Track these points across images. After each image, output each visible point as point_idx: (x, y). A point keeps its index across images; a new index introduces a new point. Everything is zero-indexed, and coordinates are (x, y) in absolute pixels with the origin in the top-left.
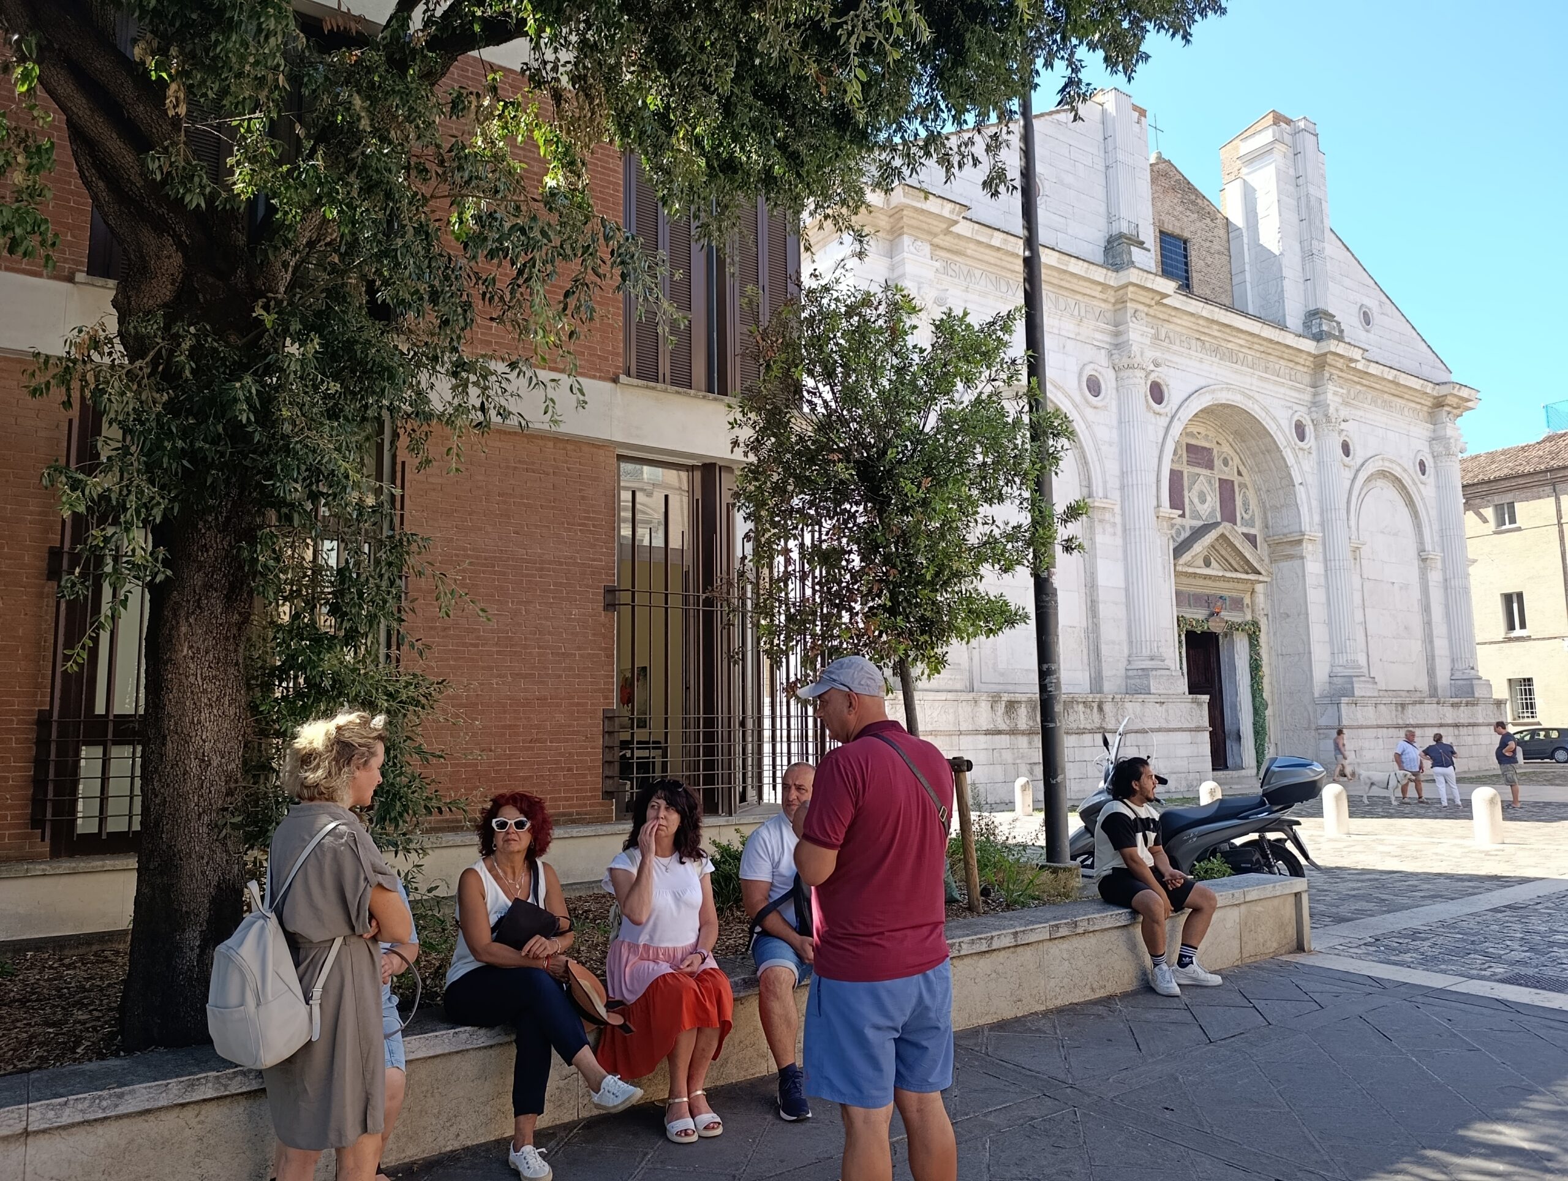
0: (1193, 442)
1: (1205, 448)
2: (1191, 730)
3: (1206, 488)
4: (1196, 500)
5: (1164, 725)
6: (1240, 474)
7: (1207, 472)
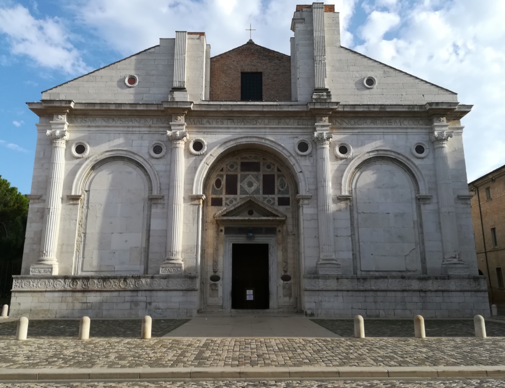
0: (246, 161)
1: (255, 163)
2: (182, 290)
3: (253, 180)
4: (246, 187)
5: (165, 288)
6: (279, 170)
7: (256, 173)
